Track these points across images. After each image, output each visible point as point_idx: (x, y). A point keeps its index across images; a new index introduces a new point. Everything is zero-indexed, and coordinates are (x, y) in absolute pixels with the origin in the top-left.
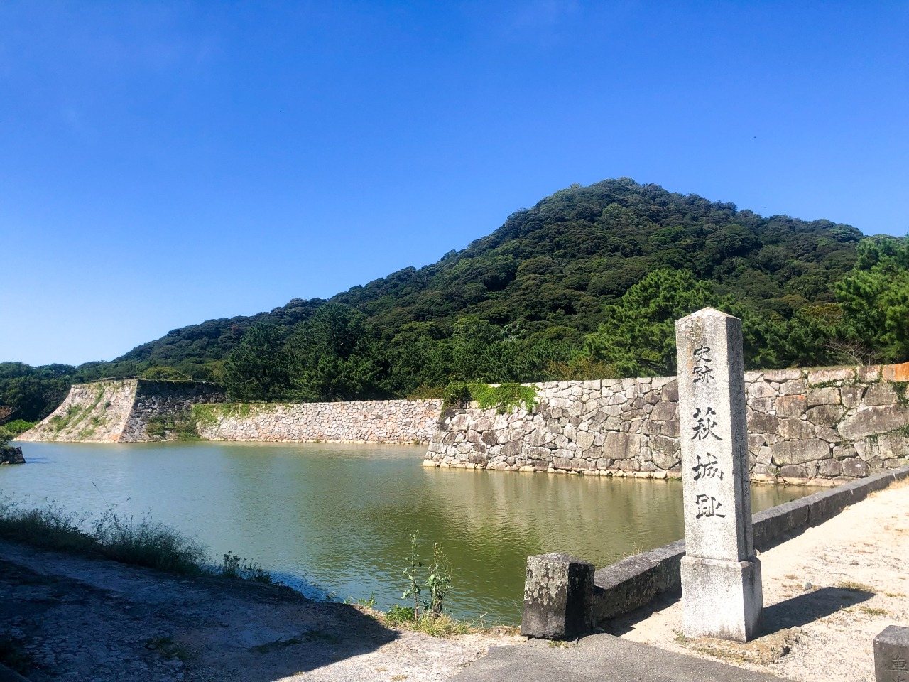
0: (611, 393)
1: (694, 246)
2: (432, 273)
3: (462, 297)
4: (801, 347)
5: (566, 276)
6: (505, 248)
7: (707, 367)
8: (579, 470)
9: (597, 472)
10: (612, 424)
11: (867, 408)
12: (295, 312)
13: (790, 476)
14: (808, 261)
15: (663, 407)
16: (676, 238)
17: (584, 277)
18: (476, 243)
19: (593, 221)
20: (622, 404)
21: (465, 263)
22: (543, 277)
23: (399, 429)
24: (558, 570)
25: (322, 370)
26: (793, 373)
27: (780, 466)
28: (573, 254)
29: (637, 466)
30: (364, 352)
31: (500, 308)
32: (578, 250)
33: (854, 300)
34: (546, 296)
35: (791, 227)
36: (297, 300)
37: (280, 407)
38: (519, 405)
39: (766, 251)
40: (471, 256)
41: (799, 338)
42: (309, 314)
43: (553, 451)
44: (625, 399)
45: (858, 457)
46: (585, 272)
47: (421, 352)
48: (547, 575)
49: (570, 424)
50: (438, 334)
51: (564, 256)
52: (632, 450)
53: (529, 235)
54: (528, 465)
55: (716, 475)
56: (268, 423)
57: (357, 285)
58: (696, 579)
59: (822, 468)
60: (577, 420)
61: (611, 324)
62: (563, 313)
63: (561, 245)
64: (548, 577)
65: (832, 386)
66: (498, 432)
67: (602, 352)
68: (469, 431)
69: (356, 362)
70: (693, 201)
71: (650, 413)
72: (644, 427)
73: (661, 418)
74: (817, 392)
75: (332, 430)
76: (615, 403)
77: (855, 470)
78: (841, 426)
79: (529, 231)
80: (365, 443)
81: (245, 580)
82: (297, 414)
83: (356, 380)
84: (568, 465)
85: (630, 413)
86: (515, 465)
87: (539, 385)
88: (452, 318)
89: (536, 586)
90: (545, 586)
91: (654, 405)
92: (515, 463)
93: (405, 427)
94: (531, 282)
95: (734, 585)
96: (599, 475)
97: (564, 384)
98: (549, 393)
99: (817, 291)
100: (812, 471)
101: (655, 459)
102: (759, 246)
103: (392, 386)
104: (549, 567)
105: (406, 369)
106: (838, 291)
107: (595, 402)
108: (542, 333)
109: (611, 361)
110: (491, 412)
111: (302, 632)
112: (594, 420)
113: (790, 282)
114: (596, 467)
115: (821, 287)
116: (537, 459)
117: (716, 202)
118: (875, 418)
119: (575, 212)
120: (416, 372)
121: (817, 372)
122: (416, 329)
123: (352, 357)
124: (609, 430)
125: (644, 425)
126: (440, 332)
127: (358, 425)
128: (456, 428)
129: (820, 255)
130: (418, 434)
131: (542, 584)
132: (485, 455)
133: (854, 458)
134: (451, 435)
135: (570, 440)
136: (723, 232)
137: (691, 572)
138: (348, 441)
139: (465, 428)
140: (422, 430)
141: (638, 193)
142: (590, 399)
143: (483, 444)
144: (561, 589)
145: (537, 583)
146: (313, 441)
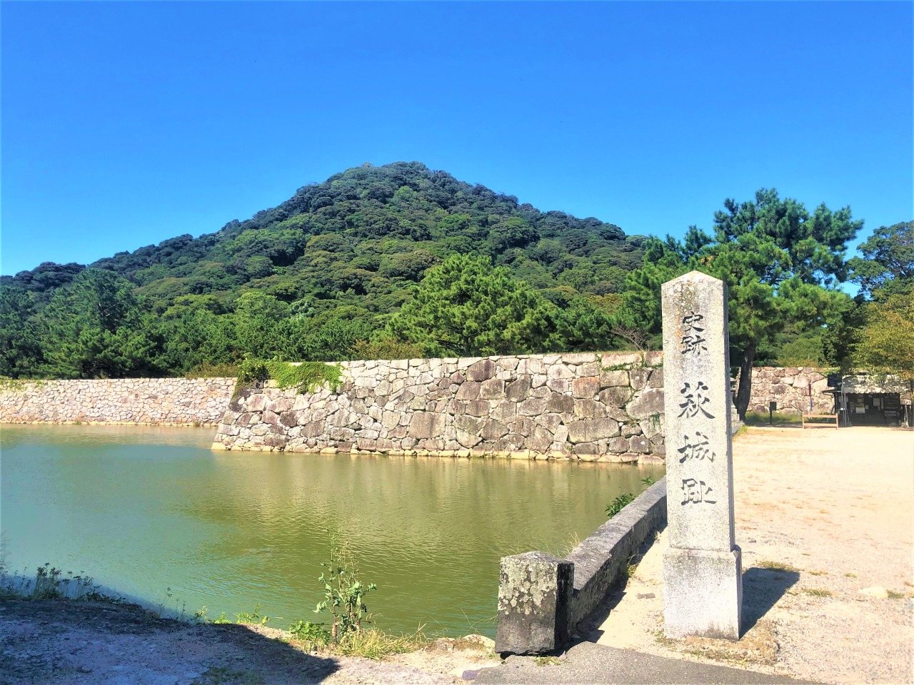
0: (418, 373)
1: (479, 235)
2: (212, 243)
3: (245, 270)
4: (587, 334)
5: (357, 256)
6: (294, 222)
7: (698, 337)
8: (383, 450)
9: (402, 452)
10: (419, 404)
11: (651, 389)
12: (46, 277)
13: (583, 453)
14: (580, 256)
15: (469, 388)
16: (463, 226)
17: (375, 257)
18: (261, 214)
19: (385, 202)
20: (429, 383)
21: (249, 234)
22: (333, 255)
23: (176, 410)
24: (543, 573)
25: (85, 343)
26: (588, 357)
27: (574, 444)
28: (364, 234)
29: (441, 445)
30: (135, 324)
31: (287, 285)
32: (370, 229)
33: (642, 290)
34: (336, 275)
35: (565, 223)
36: (49, 264)
37: (30, 385)
38: (322, 385)
39: (542, 245)
40: (257, 228)
41: (585, 325)
42: (63, 280)
43: (357, 432)
44: (432, 379)
45: (642, 435)
46: (376, 252)
47: (201, 327)
48: (528, 579)
49: (376, 404)
50: (219, 309)
51: (356, 234)
52: (437, 429)
53: (319, 210)
54: (330, 446)
55: (706, 457)
56: (13, 402)
57: (124, 251)
58: (681, 572)
59: (611, 445)
60: (383, 400)
61: (414, 304)
62: (353, 292)
63: (353, 224)
64: (530, 581)
65: (622, 369)
66: (298, 413)
67: (405, 332)
68: (266, 412)
69: (126, 336)
70: (480, 191)
71: (456, 393)
72: (449, 407)
73: (466, 398)
74: (610, 374)
75: (96, 410)
76: (423, 382)
77: (640, 446)
78: (629, 406)
79: (319, 207)
80: (136, 425)
81: (74, 600)
82: (52, 393)
83: (125, 356)
84: (372, 446)
85: (436, 393)
86: (315, 447)
87: (345, 364)
88: (234, 292)
89: (514, 592)
90: (526, 592)
91: (460, 384)
92: (316, 444)
93: (183, 407)
94: (321, 259)
95: (727, 578)
96: (404, 455)
97: (371, 363)
98: (354, 372)
99: (585, 283)
100: (603, 448)
101: (459, 438)
102: (536, 238)
103: (168, 363)
104: (530, 569)
105: (184, 345)
106: (630, 281)
107: (402, 381)
108: (332, 312)
109: (414, 342)
110: (291, 392)
111: (201, 672)
112: (400, 399)
113: (563, 274)
114: (401, 447)
115: (589, 279)
116: (340, 441)
117: (500, 194)
118: (657, 399)
119: (367, 191)
120: (195, 349)
121: (609, 356)
122: (192, 302)
123: (121, 330)
124: (415, 410)
125: (450, 404)
126: (220, 306)
127: (128, 405)
128: (250, 408)
129: (589, 251)
130: (198, 415)
131: (522, 590)
132: (283, 437)
133: (639, 435)
134: (244, 416)
135: (375, 421)
136: (506, 223)
137: (676, 565)
138: (115, 423)
139: (261, 409)
140: (203, 411)
141: (429, 179)
142: (397, 378)
143: (281, 425)
144: (547, 596)
145: (514, 589)
146: (72, 422)
